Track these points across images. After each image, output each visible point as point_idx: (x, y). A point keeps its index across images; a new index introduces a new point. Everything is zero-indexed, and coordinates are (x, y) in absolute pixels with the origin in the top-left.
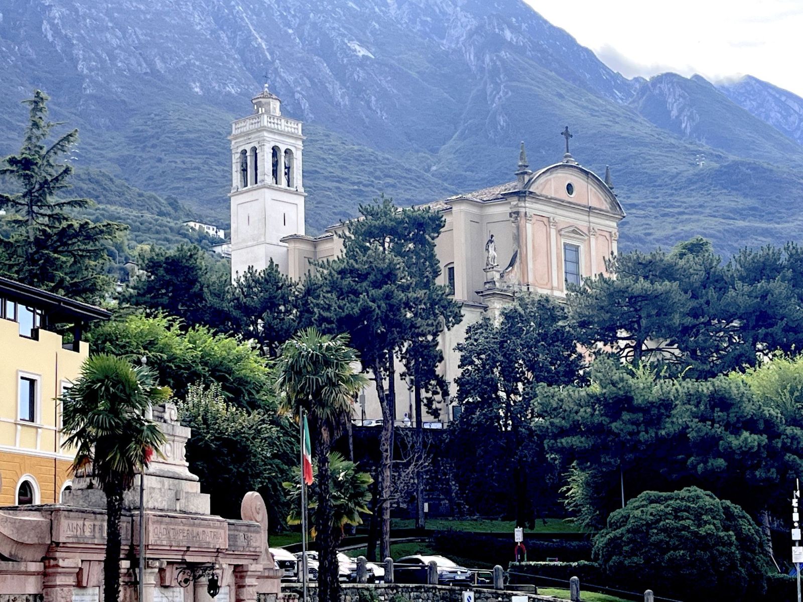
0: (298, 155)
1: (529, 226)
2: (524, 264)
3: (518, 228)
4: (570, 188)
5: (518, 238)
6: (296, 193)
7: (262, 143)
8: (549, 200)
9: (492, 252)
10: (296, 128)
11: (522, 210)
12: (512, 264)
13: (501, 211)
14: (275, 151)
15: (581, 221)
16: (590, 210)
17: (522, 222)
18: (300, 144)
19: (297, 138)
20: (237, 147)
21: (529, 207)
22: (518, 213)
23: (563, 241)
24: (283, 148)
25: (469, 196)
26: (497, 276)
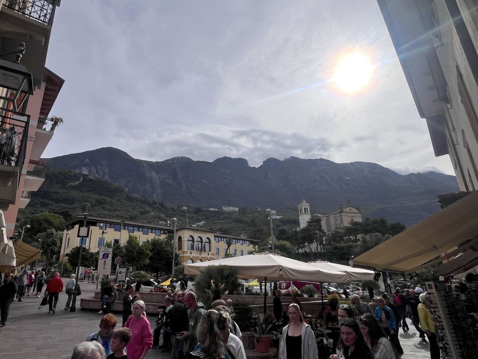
0: (309, 209)
1: (343, 217)
2: (343, 223)
3: (341, 217)
4: (351, 210)
5: (341, 219)
6: (309, 214)
7: (302, 207)
8: (346, 212)
9: (337, 222)
10: (308, 204)
11: (342, 214)
12: (341, 223)
13: (338, 215)
14: (305, 208)
15: (354, 215)
16: (355, 213)
17: (342, 216)
18: (309, 207)
19: (308, 206)
20: (299, 208)
21: (343, 214)
22: (341, 215)
23: (350, 219)
24: (306, 208)
25: (333, 213)
26: (338, 226)
